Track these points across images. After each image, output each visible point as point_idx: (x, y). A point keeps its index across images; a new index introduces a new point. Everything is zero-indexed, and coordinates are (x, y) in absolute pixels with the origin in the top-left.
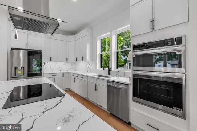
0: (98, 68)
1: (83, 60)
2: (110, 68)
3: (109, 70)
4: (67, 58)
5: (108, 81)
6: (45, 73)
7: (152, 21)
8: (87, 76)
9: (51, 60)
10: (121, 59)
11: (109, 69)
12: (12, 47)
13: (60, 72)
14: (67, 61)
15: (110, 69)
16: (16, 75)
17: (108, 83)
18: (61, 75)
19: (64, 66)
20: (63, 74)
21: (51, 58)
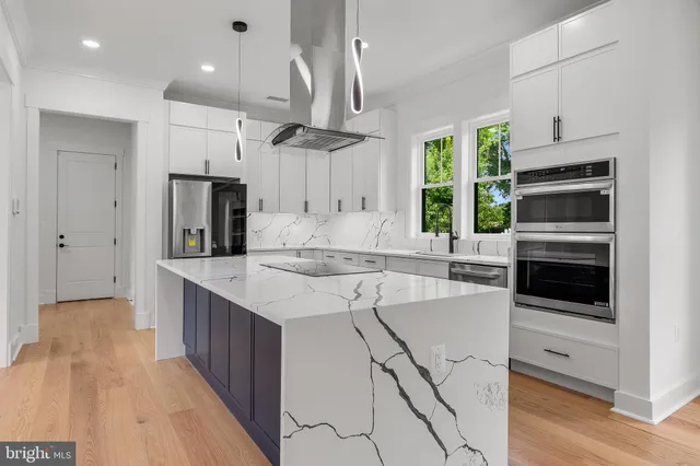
0: (413, 235)
1: (363, 208)
2: (453, 231)
3: (452, 238)
4: (306, 203)
5: (452, 264)
7: (557, 121)
8: (386, 256)
9: (261, 209)
10: (492, 205)
11: (451, 233)
12: (172, 172)
13: (281, 247)
14: (306, 211)
15: (455, 235)
16: (184, 250)
17: (454, 267)
19: (295, 228)
20: (298, 252)
21: (261, 201)
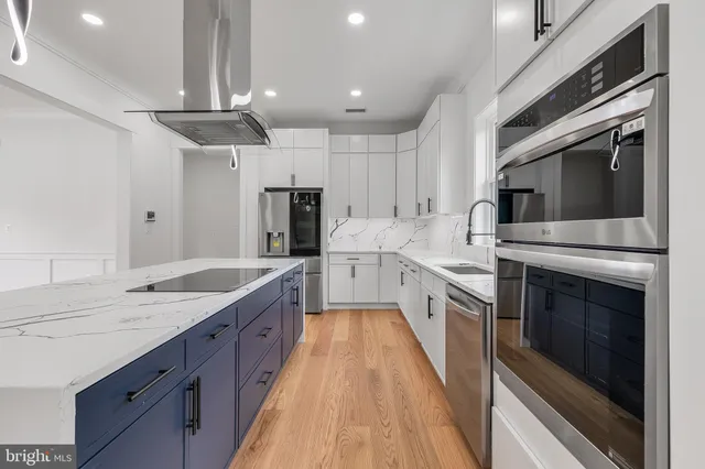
1: (429, 211)
4: (396, 208)
6: (331, 249)
8: (420, 267)
9: (349, 215)
13: (377, 250)
14: (396, 215)
16: (269, 250)
18: (375, 259)
19: (390, 233)
20: (380, 255)
21: (349, 208)
